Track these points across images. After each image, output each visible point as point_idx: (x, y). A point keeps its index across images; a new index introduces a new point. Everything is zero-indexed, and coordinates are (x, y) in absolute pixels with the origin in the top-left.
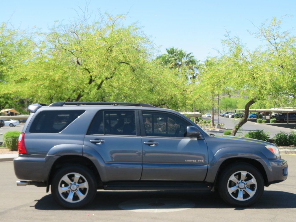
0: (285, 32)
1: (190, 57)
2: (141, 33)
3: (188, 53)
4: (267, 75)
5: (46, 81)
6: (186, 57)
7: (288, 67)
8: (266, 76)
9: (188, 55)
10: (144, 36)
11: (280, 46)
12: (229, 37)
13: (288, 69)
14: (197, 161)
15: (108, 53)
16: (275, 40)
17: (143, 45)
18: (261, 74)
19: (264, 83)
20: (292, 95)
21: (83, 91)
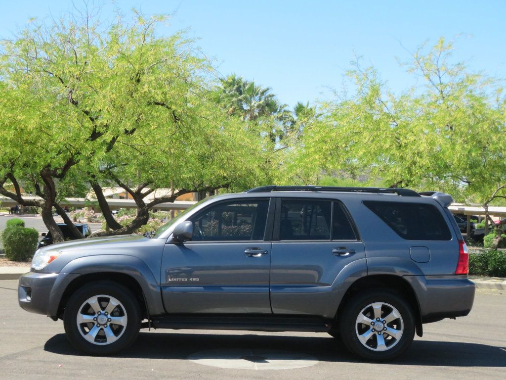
0: (459, 64)
1: (267, 97)
2: (196, 51)
3: (263, 88)
4: (424, 141)
5: (9, 131)
6: (259, 95)
7: (462, 129)
8: (421, 143)
9: (263, 93)
10: (201, 57)
11: (449, 89)
12: (358, 66)
13: (462, 133)
15: (133, 85)
16: (440, 78)
17: (198, 73)
18: (412, 139)
19: (418, 155)
20: (466, 180)
21: (79, 153)
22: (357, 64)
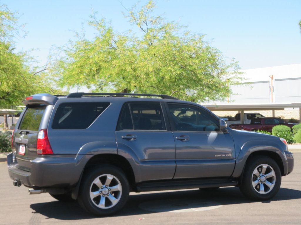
14: (225, 155)
16: (147, 26)
22: (94, 17)
